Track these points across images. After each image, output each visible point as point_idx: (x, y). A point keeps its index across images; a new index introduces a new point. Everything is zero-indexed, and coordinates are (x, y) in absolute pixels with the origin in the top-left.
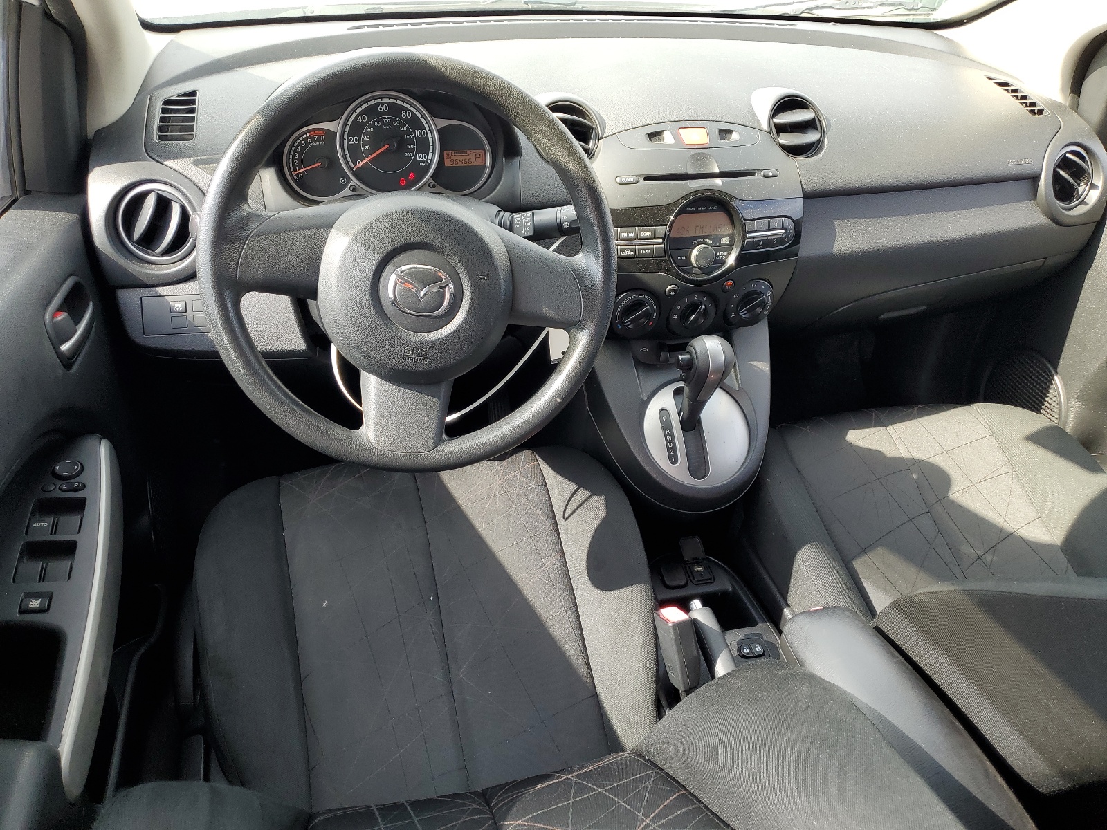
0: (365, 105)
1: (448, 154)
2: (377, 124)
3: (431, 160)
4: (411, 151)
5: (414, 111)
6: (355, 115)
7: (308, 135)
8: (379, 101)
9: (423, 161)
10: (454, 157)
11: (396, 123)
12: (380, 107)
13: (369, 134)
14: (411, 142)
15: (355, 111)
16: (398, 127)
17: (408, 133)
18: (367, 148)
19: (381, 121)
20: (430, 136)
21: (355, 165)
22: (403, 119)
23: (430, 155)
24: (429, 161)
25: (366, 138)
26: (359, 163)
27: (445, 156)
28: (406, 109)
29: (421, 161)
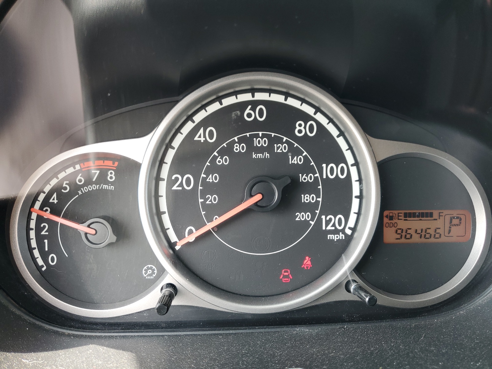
0: (215, 107)
1: (391, 218)
2: (237, 148)
3: (354, 230)
4: (310, 208)
5: (323, 121)
6: (189, 126)
7: (78, 167)
8: (246, 97)
9: (336, 232)
10: (403, 224)
11: (281, 148)
12: (248, 111)
13: (220, 170)
14: (311, 188)
15: (190, 118)
16: (284, 156)
17: (306, 168)
18: (213, 199)
19: (248, 141)
20: (354, 176)
21: (181, 236)
22: (296, 139)
23: (353, 218)
24: (349, 232)
25: (210, 179)
26: (191, 232)
27: (386, 220)
28: (306, 118)
29: (331, 232)
